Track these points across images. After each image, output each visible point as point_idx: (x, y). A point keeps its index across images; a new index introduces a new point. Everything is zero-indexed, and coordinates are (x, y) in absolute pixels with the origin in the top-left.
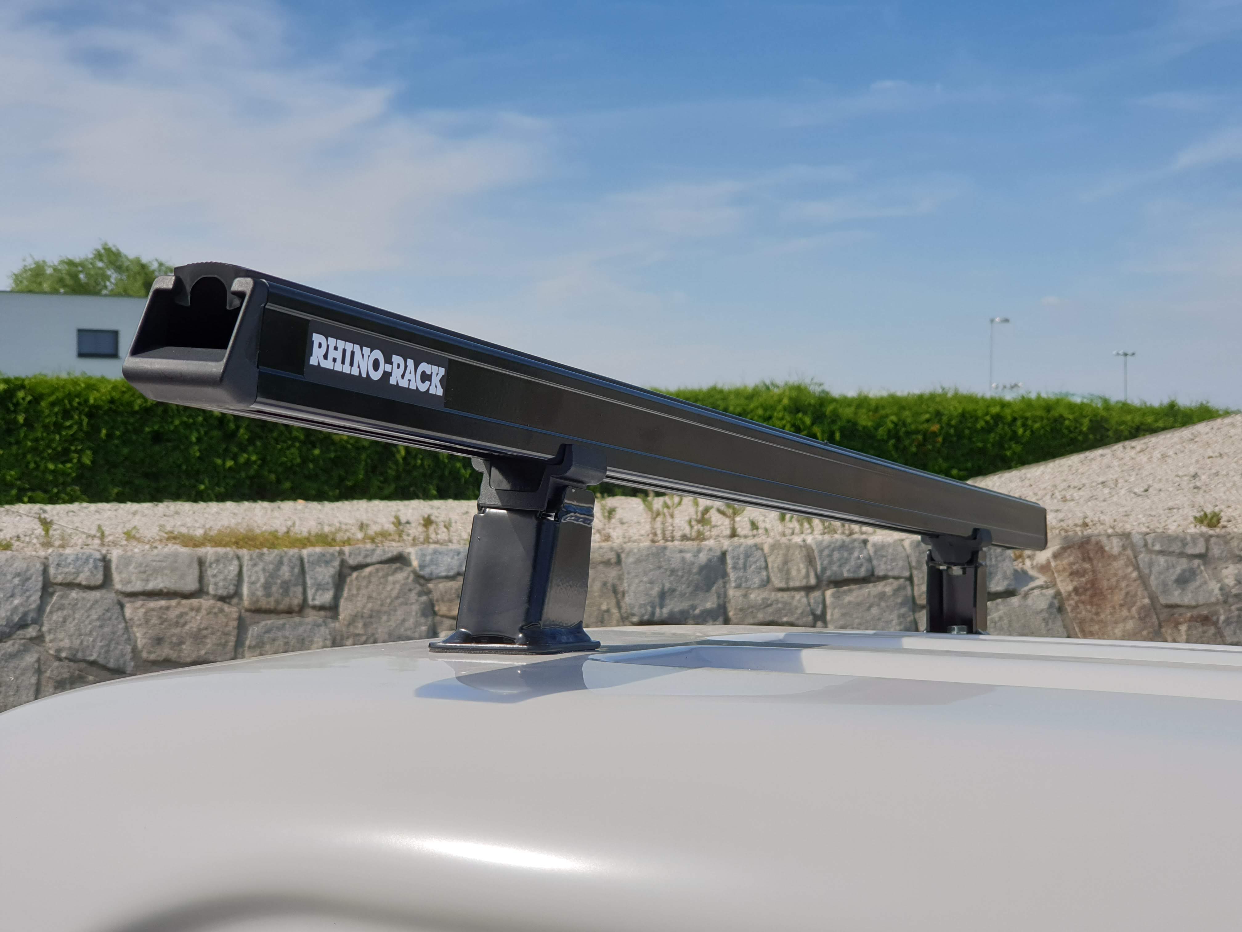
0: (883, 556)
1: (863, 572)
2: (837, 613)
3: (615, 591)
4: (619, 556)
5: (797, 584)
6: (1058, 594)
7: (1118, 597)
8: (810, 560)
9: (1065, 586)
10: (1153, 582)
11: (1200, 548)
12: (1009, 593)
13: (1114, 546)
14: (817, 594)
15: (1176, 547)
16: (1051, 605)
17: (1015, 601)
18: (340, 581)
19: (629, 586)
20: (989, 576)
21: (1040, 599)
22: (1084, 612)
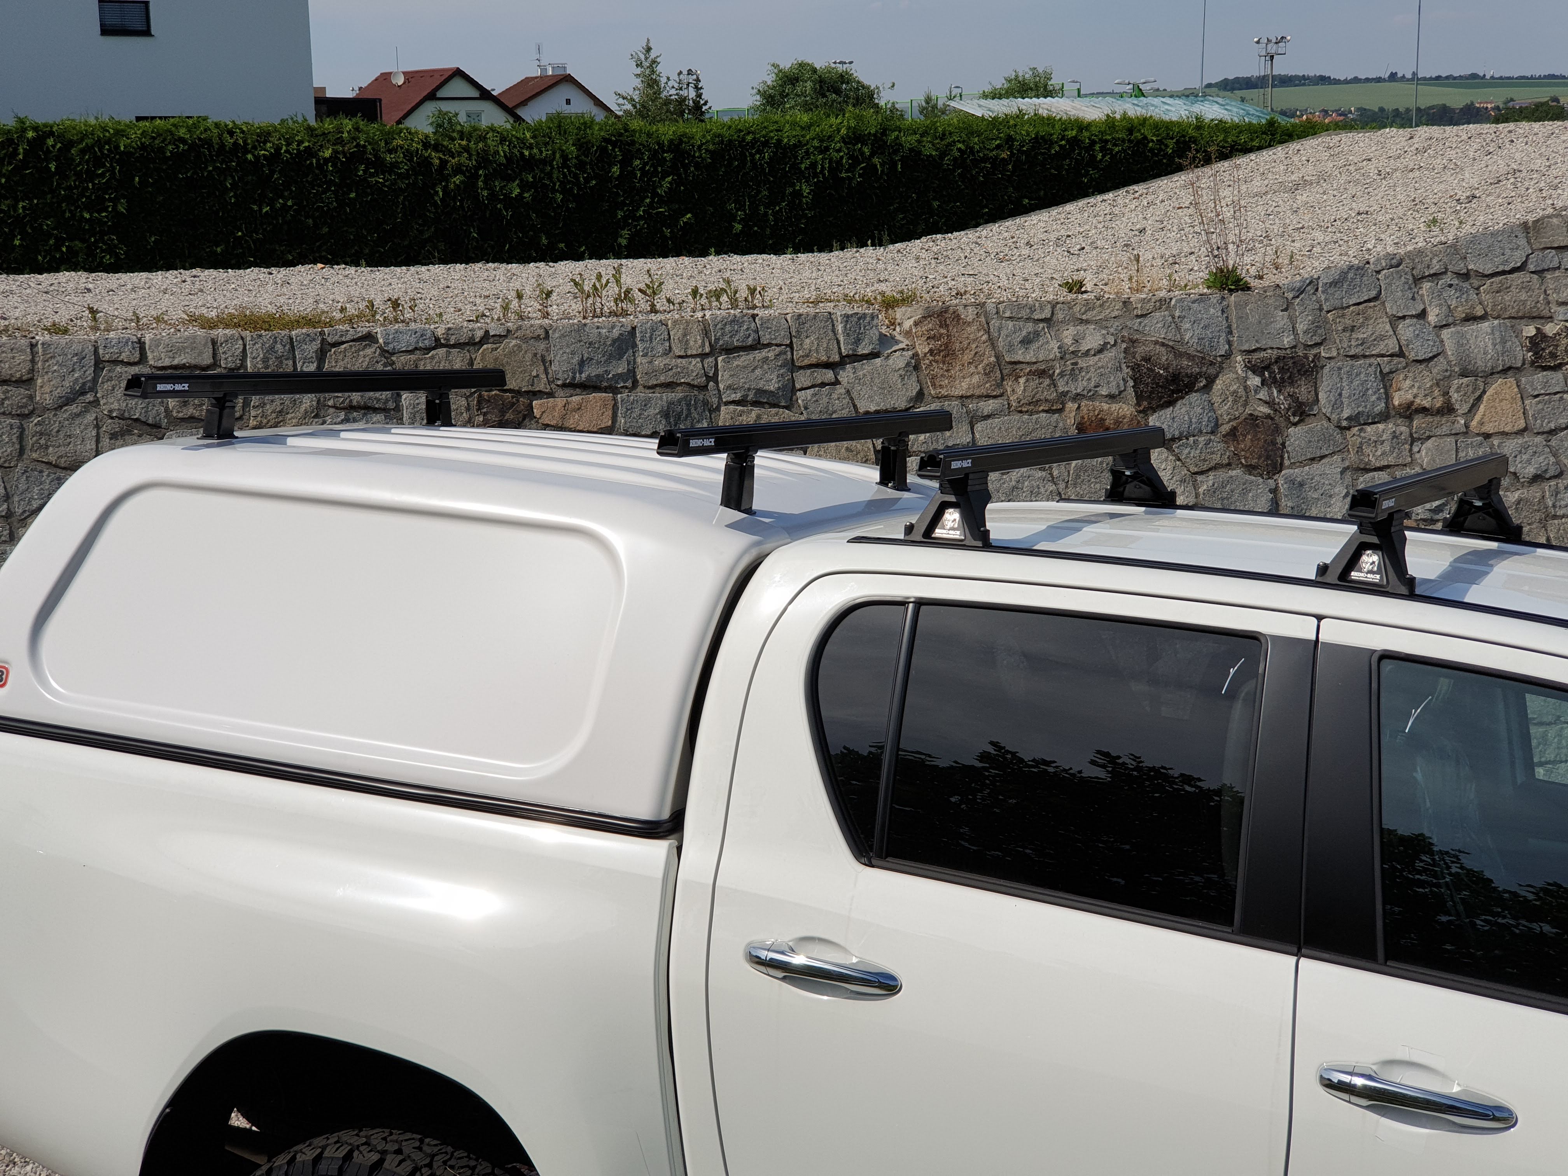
0: (768, 328)
1: (750, 341)
2: (727, 375)
3: (544, 361)
4: (547, 332)
5: (695, 352)
6: (915, 355)
7: (967, 357)
8: (706, 332)
9: (922, 348)
10: (1001, 343)
11: (1047, 314)
12: (874, 355)
13: (969, 314)
14: (711, 359)
15: (1024, 313)
16: (908, 364)
17: (878, 361)
18: (322, 356)
19: (555, 356)
20: (858, 341)
21: (899, 361)
22: (937, 370)
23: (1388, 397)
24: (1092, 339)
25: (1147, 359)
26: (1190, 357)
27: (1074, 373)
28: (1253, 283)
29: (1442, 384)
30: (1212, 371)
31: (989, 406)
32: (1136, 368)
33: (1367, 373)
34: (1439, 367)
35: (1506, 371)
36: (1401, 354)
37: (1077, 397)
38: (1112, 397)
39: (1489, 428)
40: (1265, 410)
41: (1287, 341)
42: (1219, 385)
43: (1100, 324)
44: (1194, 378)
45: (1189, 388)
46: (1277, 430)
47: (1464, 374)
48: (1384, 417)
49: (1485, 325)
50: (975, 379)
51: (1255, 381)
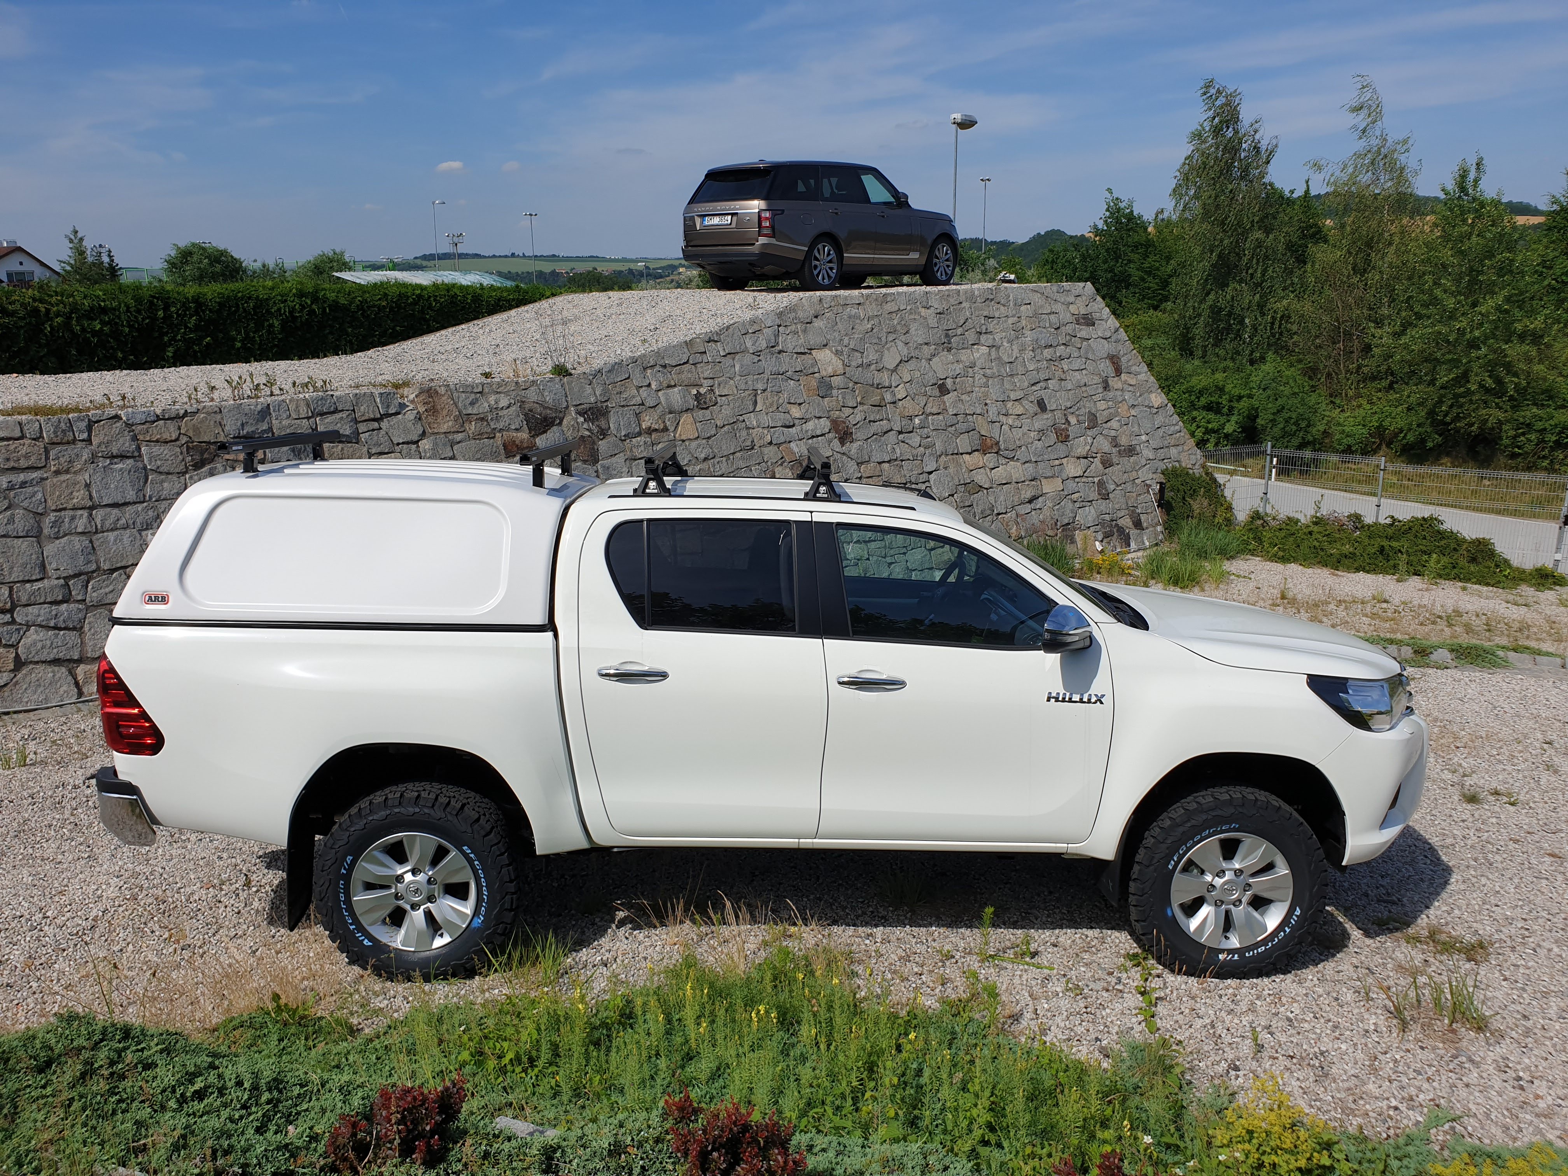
0: (340, 402)
1: (332, 409)
2: (322, 427)
3: (221, 425)
4: (216, 409)
5: (303, 416)
6: (419, 412)
7: (445, 412)
8: (308, 405)
9: (422, 409)
10: (460, 405)
11: (480, 389)
12: (397, 413)
13: (442, 390)
14: (313, 419)
15: (469, 389)
16: (416, 418)
17: (400, 416)
18: (89, 428)
19: (226, 422)
20: (388, 407)
21: (411, 416)
22: (430, 419)
23: (640, 425)
24: (504, 402)
25: (531, 410)
26: (551, 409)
27: (497, 419)
28: (573, 372)
29: (662, 417)
30: (561, 415)
31: (459, 437)
32: (526, 415)
33: (629, 413)
34: (659, 409)
35: (687, 410)
36: (643, 404)
37: (501, 430)
38: (517, 429)
39: (684, 437)
40: (587, 433)
41: (593, 400)
42: (565, 422)
43: (507, 393)
44: (554, 419)
45: (552, 424)
46: (594, 443)
47: (670, 413)
48: (639, 434)
49: (676, 389)
50: (450, 423)
51: (581, 419)
